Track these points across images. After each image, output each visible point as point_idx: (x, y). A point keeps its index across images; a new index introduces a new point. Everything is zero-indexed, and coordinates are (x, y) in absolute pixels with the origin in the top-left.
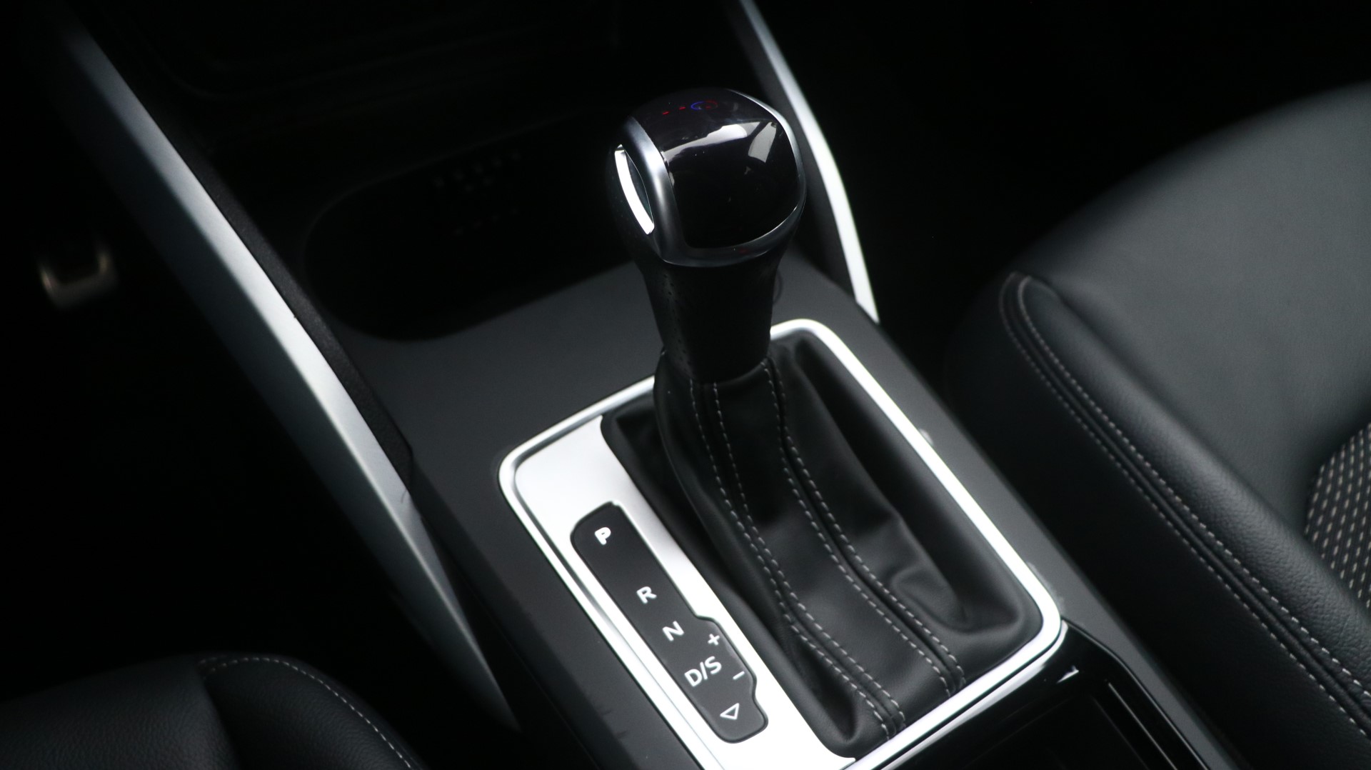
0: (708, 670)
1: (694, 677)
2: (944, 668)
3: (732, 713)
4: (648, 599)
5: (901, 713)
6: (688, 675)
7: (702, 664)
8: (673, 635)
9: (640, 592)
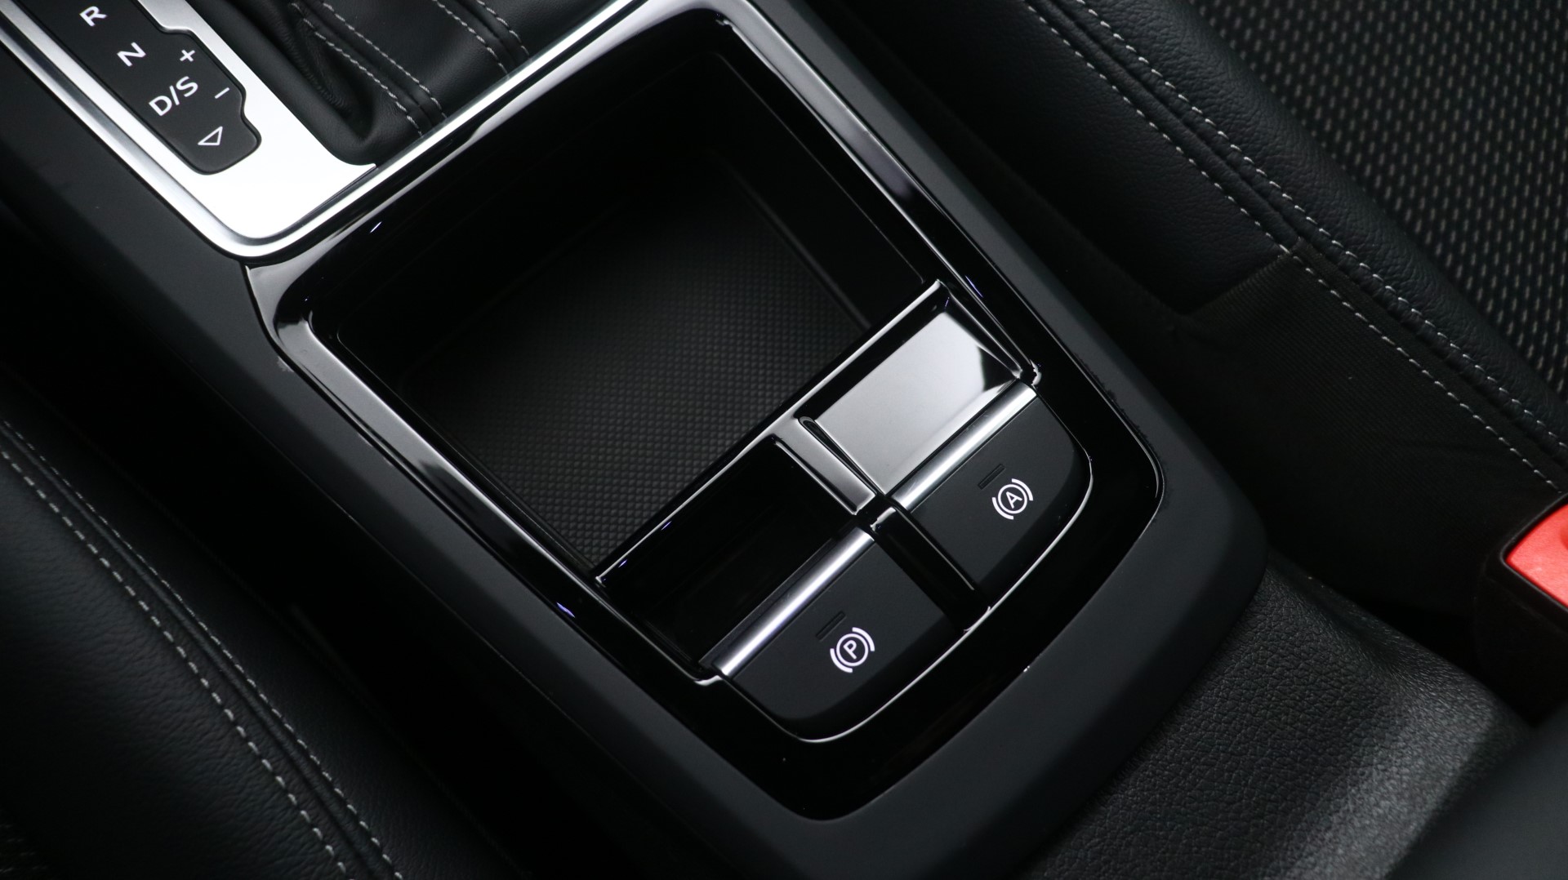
0: (180, 93)
1: (162, 105)
2: (490, 36)
3: (214, 139)
4: (94, 20)
5: (434, 99)
6: (152, 104)
7: (172, 88)
8: (129, 58)
9: (83, 15)
